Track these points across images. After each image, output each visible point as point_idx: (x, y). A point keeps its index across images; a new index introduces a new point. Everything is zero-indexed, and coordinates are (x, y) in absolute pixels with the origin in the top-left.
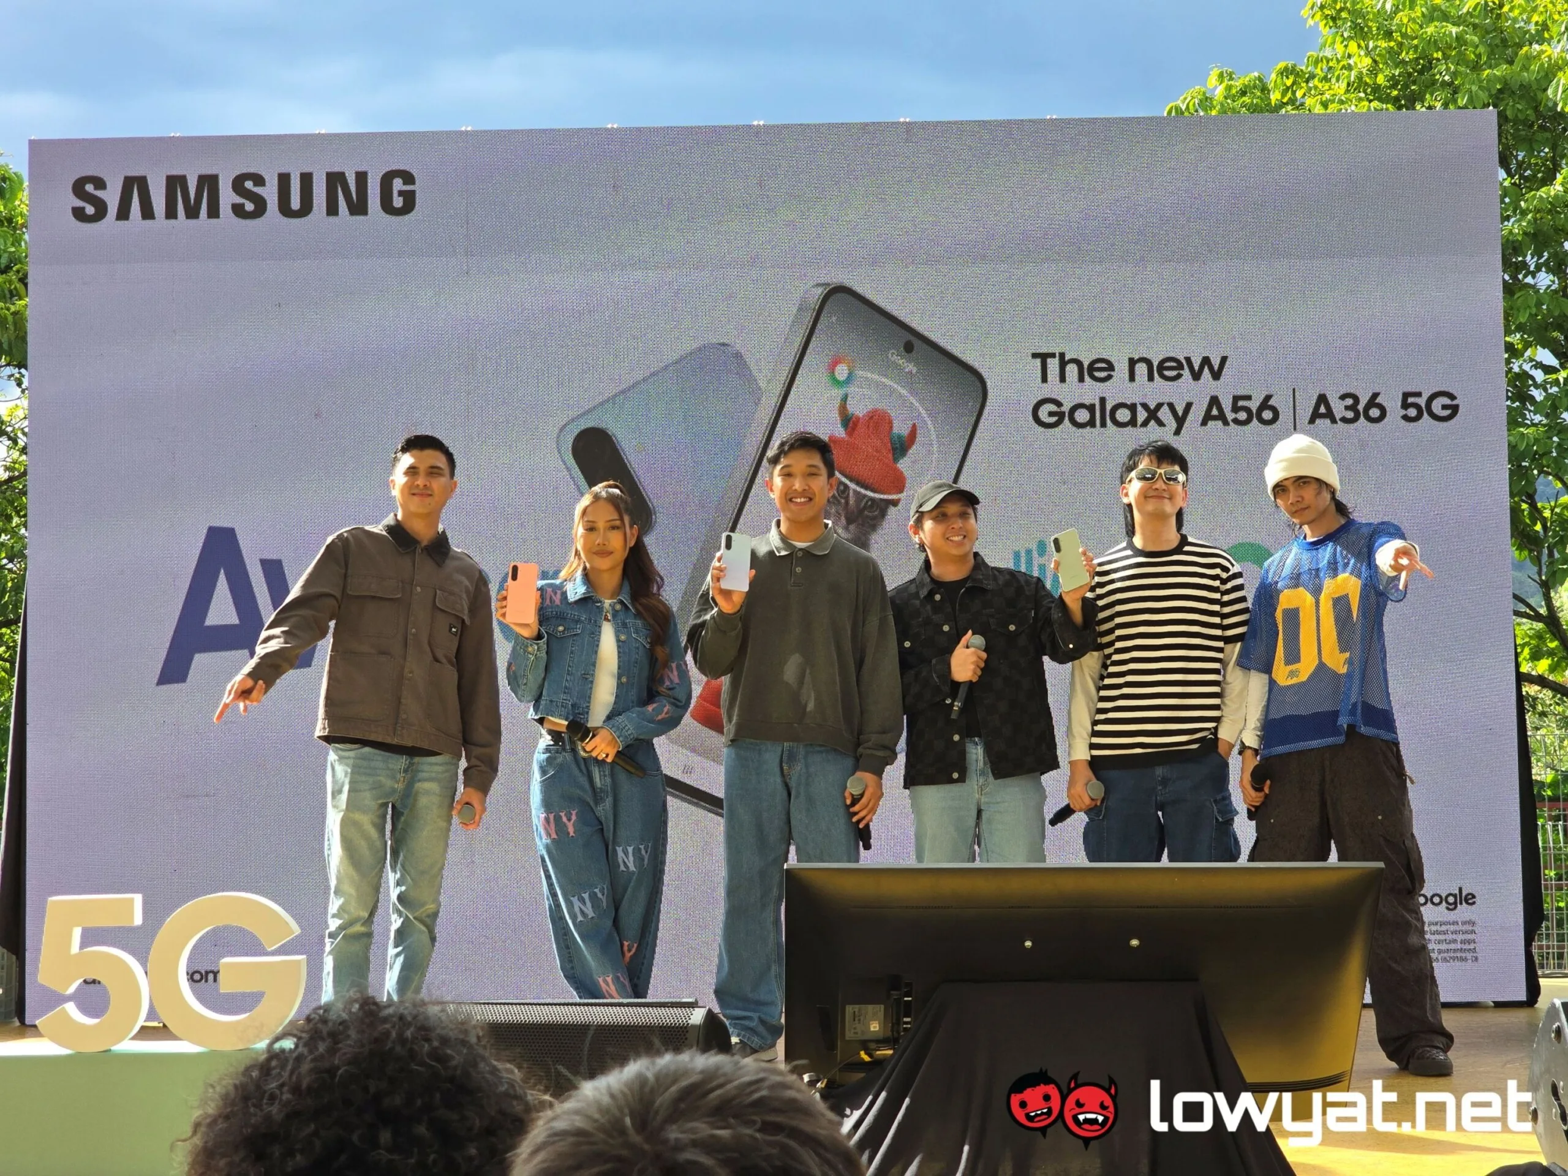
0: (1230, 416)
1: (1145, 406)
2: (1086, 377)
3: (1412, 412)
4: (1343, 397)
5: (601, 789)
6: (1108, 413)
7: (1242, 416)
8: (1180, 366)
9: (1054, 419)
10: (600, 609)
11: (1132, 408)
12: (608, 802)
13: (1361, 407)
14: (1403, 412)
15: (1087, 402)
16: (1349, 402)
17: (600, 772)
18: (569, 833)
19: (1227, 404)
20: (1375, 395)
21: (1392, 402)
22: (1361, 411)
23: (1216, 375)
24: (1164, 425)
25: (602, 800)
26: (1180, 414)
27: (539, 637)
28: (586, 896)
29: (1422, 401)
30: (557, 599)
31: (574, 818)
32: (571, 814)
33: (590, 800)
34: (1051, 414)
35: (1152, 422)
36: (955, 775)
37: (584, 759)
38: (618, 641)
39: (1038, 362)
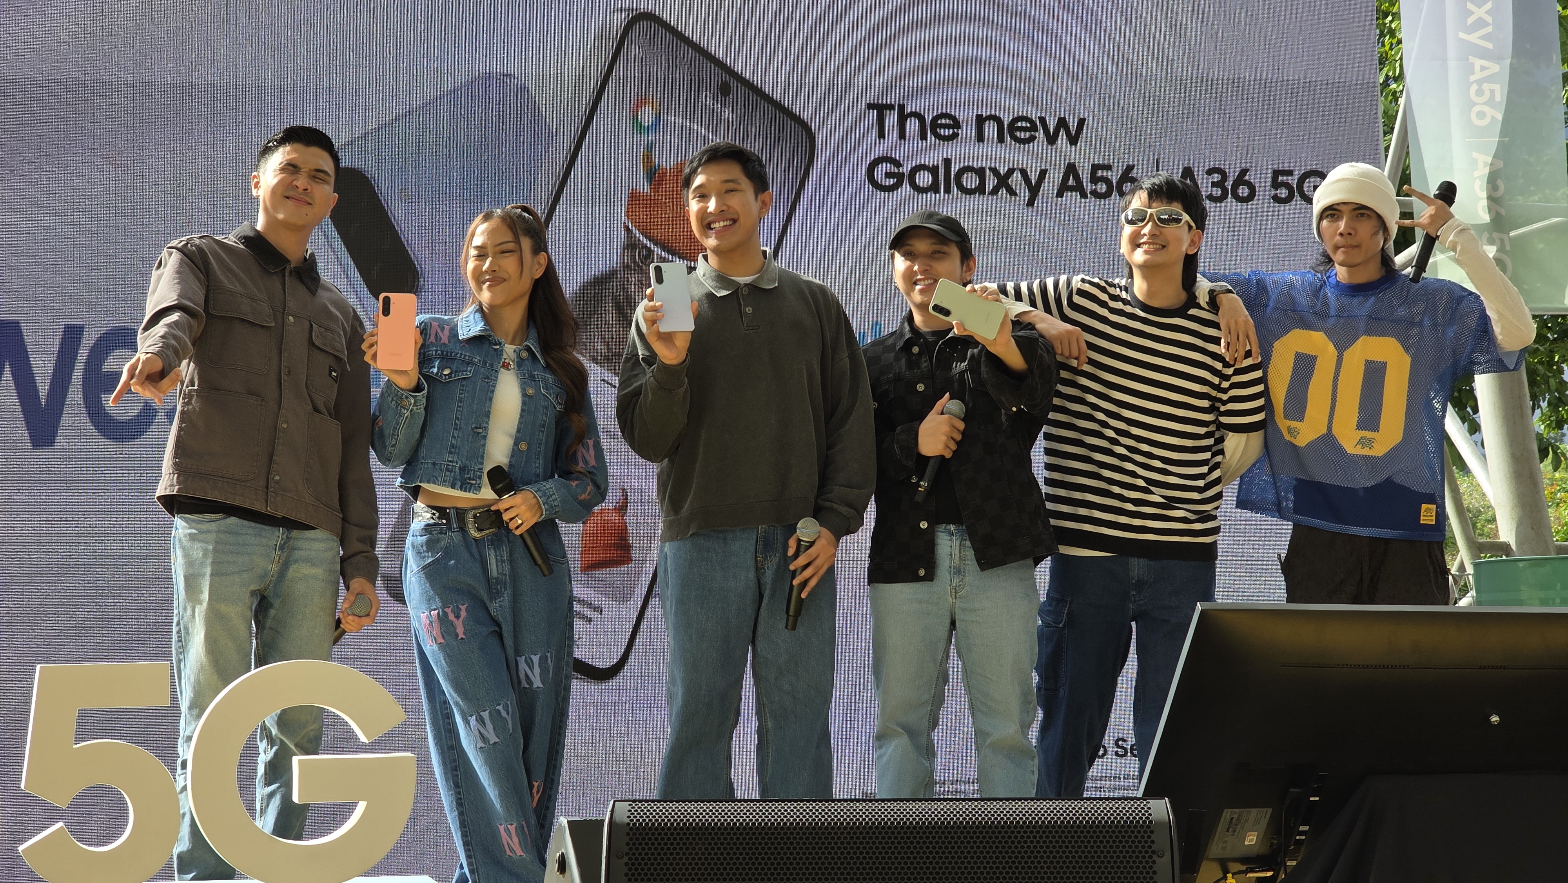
0: (1088, 187)
1: (994, 171)
2: (929, 133)
3: (1283, 193)
4: (1210, 172)
5: (497, 579)
6: (953, 176)
7: (1102, 188)
8: (1034, 128)
9: (891, 181)
10: (499, 353)
11: (980, 173)
12: (506, 597)
13: (1229, 184)
14: (1274, 192)
15: (930, 163)
16: (1217, 177)
17: (496, 556)
18: (457, 635)
19: (1085, 175)
20: (1244, 172)
21: (1262, 180)
22: (1229, 188)
23: (1073, 140)
24: (1016, 195)
25: (499, 594)
26: (1034, 181)
27: (418, 388)
28: (486, 715)
29: (1293, 181)
30: (444, 337)
31: (463, 614)
32: (460, 610)
33: (484, 594)
34: (888, 175)
35: (1003, 191)
36: (922, 572)
37: (476, 540)
38: (524, 395)
39: (874, 113)
